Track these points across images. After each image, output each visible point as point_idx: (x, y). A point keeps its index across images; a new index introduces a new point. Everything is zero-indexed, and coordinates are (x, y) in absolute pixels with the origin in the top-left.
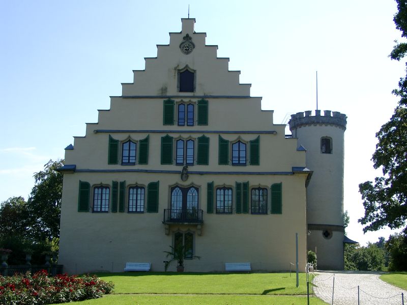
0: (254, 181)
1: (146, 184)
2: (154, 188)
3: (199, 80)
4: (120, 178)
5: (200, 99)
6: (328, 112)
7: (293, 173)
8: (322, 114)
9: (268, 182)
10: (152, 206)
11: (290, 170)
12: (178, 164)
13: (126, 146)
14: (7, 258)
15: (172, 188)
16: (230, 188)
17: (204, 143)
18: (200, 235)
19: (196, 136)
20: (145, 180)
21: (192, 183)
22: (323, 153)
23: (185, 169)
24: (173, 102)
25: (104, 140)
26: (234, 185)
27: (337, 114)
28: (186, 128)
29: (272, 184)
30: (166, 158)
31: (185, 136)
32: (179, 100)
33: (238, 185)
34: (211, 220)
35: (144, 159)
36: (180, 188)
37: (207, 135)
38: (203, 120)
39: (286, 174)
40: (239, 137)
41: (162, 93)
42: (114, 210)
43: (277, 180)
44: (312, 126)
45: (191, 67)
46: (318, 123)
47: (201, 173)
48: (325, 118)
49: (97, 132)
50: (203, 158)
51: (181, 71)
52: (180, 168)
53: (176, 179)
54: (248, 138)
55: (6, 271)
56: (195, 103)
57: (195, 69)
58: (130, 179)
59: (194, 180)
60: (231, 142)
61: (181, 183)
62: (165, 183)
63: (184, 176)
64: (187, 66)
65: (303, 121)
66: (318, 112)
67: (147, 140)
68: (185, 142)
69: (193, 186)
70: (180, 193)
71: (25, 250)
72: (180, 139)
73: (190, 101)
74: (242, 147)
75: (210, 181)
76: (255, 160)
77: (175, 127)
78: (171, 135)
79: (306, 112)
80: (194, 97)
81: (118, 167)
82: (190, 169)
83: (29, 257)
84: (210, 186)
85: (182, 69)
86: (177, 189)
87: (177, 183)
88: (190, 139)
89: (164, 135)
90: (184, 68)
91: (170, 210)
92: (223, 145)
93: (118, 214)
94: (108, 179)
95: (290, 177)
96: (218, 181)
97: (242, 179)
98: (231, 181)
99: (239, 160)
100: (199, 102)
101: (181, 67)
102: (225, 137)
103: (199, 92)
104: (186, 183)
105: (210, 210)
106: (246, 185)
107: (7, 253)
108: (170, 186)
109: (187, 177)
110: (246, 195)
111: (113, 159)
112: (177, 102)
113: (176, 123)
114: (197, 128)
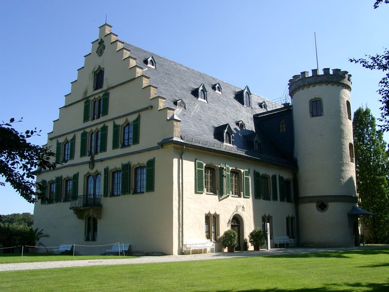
0: (135, 161)
1: (72, 176)
2: (76, 179)
3: (105, 76)
4: (60, 173)
7: (162, 146)
12: (90, 155)
13: (67, 146)
16: (119, 171)
17: (105, 131)
18: (100, 218)
19: (100, 127)
20: (72, 172)
21: (97, 171)
22: (313, 116)
23: (92, 158)
24: (89, 101)
25: (55, 144)
26: (121, 167)
28: (95, 121)
29: (147, 161)
31: (94, 129)
32: (93, 98)
33: (124, 167)
35: (72, 155)
36: (92, 176)
37: (107, 124)
39: (158, 147)
40: (127, 120)
41: (85, 95)
42: (56, 200)
43: (151, 156)
44: (301, 90)
47: (101, 160)
48: (313, 79)
52: (89, 159)
53: (87, 169)
54: (132, 119)
57: (104, 67)
58: (65, 173)
59: (97, 167)
60: (122, 126)
61: (90, 171)
63: (90, 165)
64: (100, 67)
65: (293, 88)
67: (74, 139)
68: (95, 134)
70: (92, 180)
72: (92, 132)
73: (99, 96)
74: (131, 129)
75: (106, 166)
76: (136, 139)
77: (90, 123)
78: (86, 130)
80: (101, 92)
81: (60, 165)
82: (97, 157)
84: (106, 171)
85: (97, 71)
87: (88, 173)
88: (98, 131)
89: (82, 132)
90: (98, 69)
92: (116, 130)
93: (58, 203)
96: (112, 165)
97: (125, 160)
98: (119, 164)
99: (128, 142)
100: (104, 95)
101: (95, 70)
102: (118, 122)
103: (105, 86)
104: (94, 171)
106: (128, 166)
108: (85, 176)
109: (93, 166)
110: (128, 175)
113: (90, 119)
114: (101, 119)
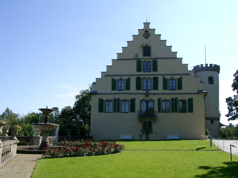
0: (180, 97)
1: (129, 99)
2: (133, 101)
3: (153, 51)
4: (117, 97)
5: (153, 60)
6: (211, 65)
7: (198, 93)
8: (209, 66)
9: (186, 98)
10: (132, 109)
11: (197, 92)
12: (144, 90)
13: (120, 82)
14: (70, 133)
15: (141, 101)
16: (168, 101)
17: (156, 80)
18: (155, 123)
19: (152, 77)
20: (129, 97)
21: (151, 99)
22: (209, 84)
23: (147, 92)
24: (140, 61)
25: (110, 79)
26: (170, 99)
27: (216, 66)
28: (147, 73)
29: (188, 99)
30: (138, 87)
31: (147, 77)
32: (144, 60)
33: (172, 99)
34: (160, 115)
35: (128, 88)
36: (145, 101)
37: (157, 76)
38: (155, 69)
39: (195, 93)
40: (172, 77)
41: (136, 57)
42: (115, 111)
43: (191, 96)
44: (204, 71)
45: (149, 45)
46: (207, 70)
47: (155, 94)
48: (210, 68)
49: (106, 76)
50: (156, 87)
51: (144, 47)
52: (145, 92)
53: (143, 97)
54: (176, 77)
55: (70, 139)
56: (151, 61)
57: (150, 45)
58: (122, 97)
59: (151, 97)
60: (169, 79)
61: (146, 98)
62: (138, 99)
63: (147, 95)
64: (147, 44)
65: (200, 69)
66: (206, 65)
67: (129, 79)
68: (147, 79)
69: (151, 100)
70: (145, 103)
71: (77, 130)
72: (144, 78)
73: (149, 60)
74: (174, 82)
75: (159, 98)
76: (180, 87)
77: (142, 73)
78: (140, 76)
79: (201, 65)
80: (150, 59)
81: (116, 92)
82: (150, 92)
83: (79, 133)
84: (159, 100)
85: (144, 46)
86: (144, 101)
87: (144, 99)
88: (149, 78)
89: (137, 76)
91: (141, 111)
92: (165, 80)
93: (117, 113)
94: (112, 97)
95: (196, 95)
96: (163, 97)
97: (174, 96)
98: (169, 97)
99: (172, 88)
100: (153, 61)
101: (144, 45)
102: (166, 77)
103: (153, 56)
104: (148, 99)
105: (159, 111)
106: (176, 99)
107: (70, 131)
108: (140, 100)
109: (148, 96)
110: (176, 104)
111: (114, 88)
112: (143, 61)
113: (142, 71)
114: (152, 73)
